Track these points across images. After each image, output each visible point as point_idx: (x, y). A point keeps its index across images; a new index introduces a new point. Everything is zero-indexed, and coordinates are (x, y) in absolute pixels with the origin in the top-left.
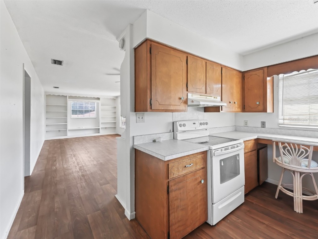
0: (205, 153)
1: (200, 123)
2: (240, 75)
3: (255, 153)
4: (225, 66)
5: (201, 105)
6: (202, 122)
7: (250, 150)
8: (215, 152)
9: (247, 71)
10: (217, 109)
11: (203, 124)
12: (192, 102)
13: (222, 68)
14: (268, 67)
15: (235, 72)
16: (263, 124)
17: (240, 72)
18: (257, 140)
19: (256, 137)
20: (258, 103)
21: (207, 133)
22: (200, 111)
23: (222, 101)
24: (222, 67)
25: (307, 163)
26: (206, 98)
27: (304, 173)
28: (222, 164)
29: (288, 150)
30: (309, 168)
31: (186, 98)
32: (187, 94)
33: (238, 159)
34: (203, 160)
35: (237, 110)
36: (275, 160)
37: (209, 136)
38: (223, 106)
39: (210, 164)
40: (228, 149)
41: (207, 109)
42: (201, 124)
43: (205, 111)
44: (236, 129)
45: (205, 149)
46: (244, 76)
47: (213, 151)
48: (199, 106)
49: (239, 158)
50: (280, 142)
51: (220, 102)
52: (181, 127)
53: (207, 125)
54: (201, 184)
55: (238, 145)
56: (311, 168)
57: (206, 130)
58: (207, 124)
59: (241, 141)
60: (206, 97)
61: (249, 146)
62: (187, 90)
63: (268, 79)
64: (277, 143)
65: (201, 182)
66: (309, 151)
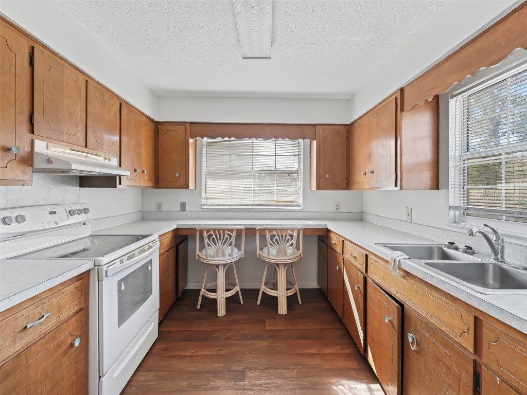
0: (84, 277)
1: (68, 210)
2: (153, 125)
3: (173, 251)
4: (127, 103)
5: (75, 171)
6: (74, 208)
7: (167, 249)
8: (109, 268)
9: (163, 122)
10: (109, 181)
11: (79, 212)
12: (49, 161)
13: (121, 104)
14: (191, 123)
15: (144, 119)
16: (183, 206)
17: (152, 121)
18: (176, 231)
19: (174, 227)
20: (177, 175)
21: (87, 231)
22: (69, 184)
23: (120, 166)
24: (122, 102)
25: (230, 251)
26: (86, 157)
27: (228, 264)
28: (123, 287)
29: (213, 239)
30: (232, 256)
31: (28, 149)
32: (32, 141)
33: (150, 268)
34: (79, 293)
35: (147, 184)
36: (199, 256)
37: (91, 236)
38: (122, 177)
39: (95, 297)
40: (134, 256)
41: (85, 181)
42: (71, 213)
43: (81, 185)
44: (144, 217)
45: (84, 269)
46: (158, 130)
47: (105, 268)
48: (66, 172)
49: (151, 266)
50: (205, 230)
51: (116, 169)
52: (7, 224)
53: (85, 213)
54: (74, 349)
55: (150, 244)
56: (234, 256)
57: (84, 224)
58: (86, 211)
59: (155, 237)
60: (85, 154)
61: (166, 243)
62: (32, 132)
63: (191, 141)
64: (201, 232)
65: (72, 345)
66: (232, 236)
